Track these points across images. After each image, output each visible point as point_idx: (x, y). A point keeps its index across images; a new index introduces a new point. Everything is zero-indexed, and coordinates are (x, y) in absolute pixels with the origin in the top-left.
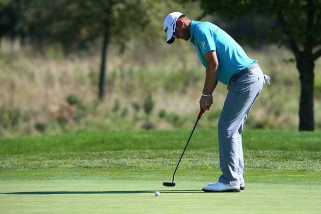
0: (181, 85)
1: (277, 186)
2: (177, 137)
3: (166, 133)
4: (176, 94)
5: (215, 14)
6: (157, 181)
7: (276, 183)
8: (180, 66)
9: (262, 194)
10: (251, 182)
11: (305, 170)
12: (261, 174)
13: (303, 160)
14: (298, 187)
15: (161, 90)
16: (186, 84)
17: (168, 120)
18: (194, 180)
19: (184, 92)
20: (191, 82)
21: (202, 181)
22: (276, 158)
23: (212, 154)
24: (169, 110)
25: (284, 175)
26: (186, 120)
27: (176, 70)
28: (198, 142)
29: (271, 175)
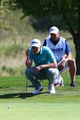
0: (13, 53)
1: (64, 104)
2: (12, 80)
3: (6, 78)
4: (11, 57)
5: (30, 15)
6: (2, 103)
7: (63, 103)
8: (13, 43)
9: (56, 109)
10: (50, 103)
11: (78, 96)
12: (55, 98)
13: (77, 91)
14: (75, 104)
15: (3, 55)
16: (16, 52)
17: (7, 71)
18: (21, 102)
19: (15, 56)
20: (19, 51)
21: (25, 102)
22: (63, 90)
23: (30, 88)
24: (8, 66)
25: (68, 99)
26: (16, 71)
27: (11, 45)
28: (23, 82)
29: (61, 99)
